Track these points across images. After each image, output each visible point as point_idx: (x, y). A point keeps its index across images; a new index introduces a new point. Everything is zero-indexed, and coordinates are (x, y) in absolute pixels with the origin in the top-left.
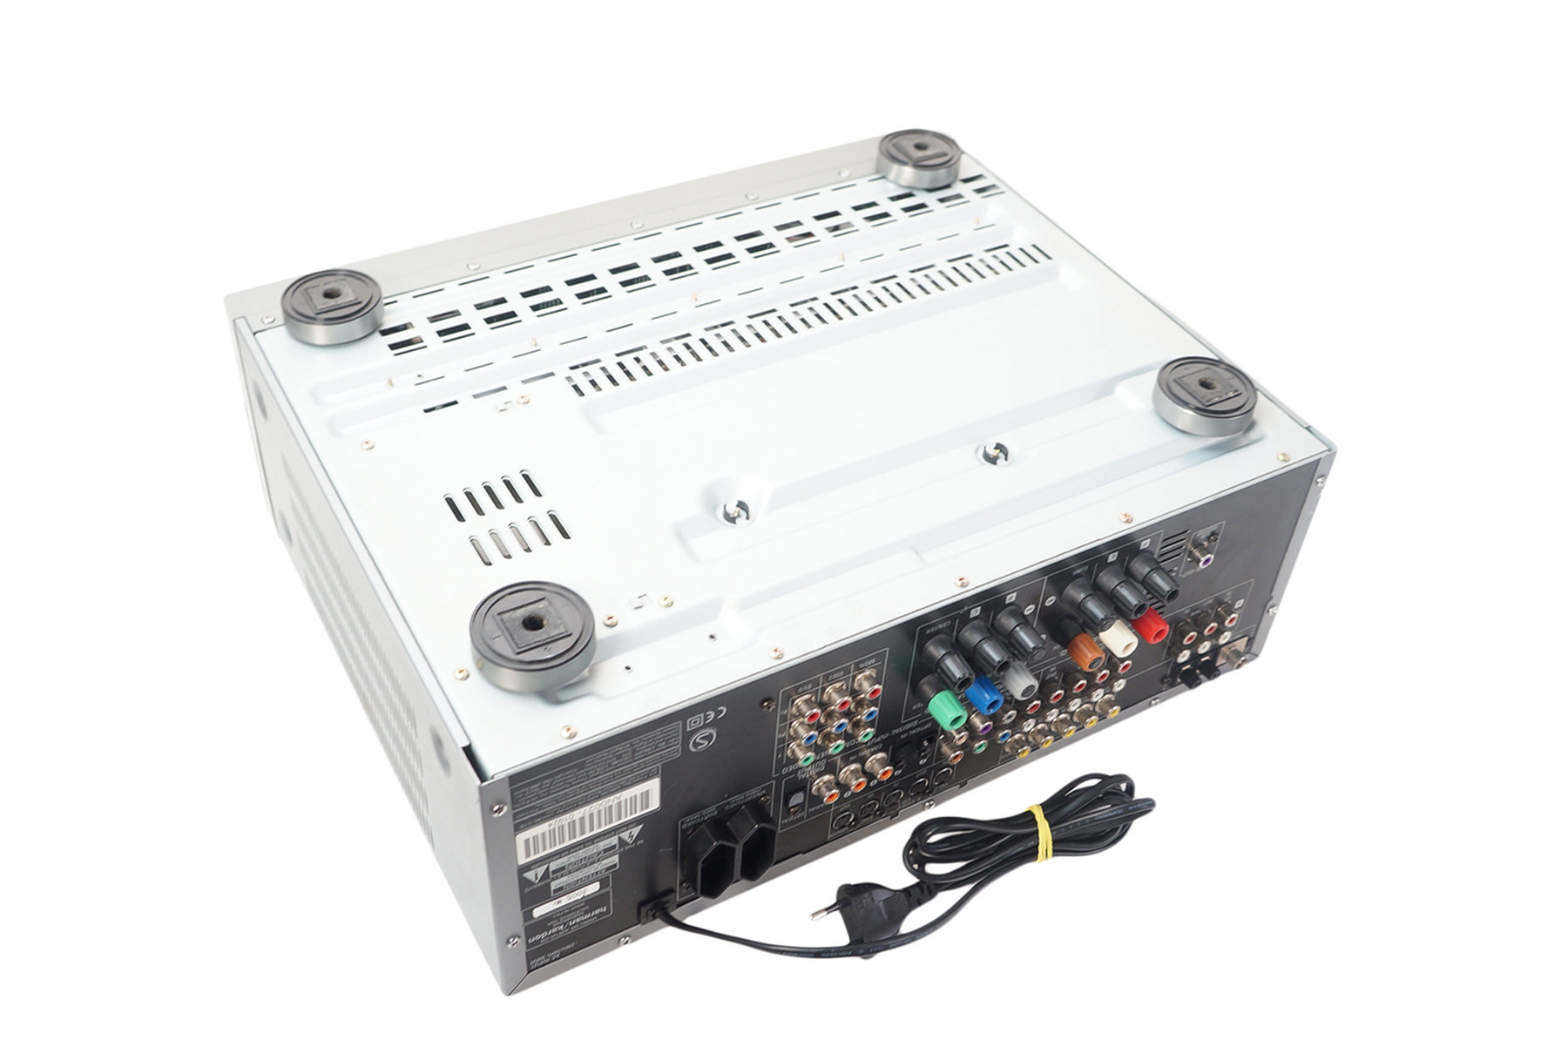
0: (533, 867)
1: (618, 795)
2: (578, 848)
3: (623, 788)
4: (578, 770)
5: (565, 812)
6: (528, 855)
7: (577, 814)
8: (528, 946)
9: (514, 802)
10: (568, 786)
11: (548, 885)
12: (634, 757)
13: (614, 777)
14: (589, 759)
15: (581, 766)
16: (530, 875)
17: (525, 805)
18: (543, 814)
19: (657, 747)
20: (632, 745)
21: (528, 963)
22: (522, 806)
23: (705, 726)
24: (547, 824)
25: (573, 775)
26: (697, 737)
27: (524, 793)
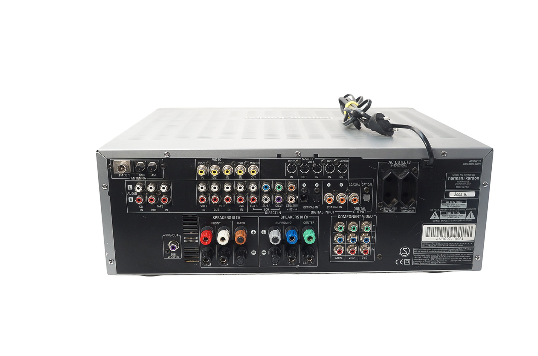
0: (471, 221)
1: (437, 240)
2: (455, 221)
3: (435, 243)
4: (449, 260)
5: (456, 242)
6: (472, 227)
7: (452, 239)
8: (479, 175)
9: (472, 257)
10: (454, 255)
11: (468, 207)
12: (430, 256)
13: (438, 250)
14: (445, 264)
15: (448, 262)
16: (473, 217)
17: (469, 253)
18: (464, 245)
19: (422, 257)
20: (430, 262)
21: (482, 164)
22: (470, 253)
23: (404, 258)
24: (463, 240)
25: (452, 259)
26: (407, 254)
27: (468, 259)
